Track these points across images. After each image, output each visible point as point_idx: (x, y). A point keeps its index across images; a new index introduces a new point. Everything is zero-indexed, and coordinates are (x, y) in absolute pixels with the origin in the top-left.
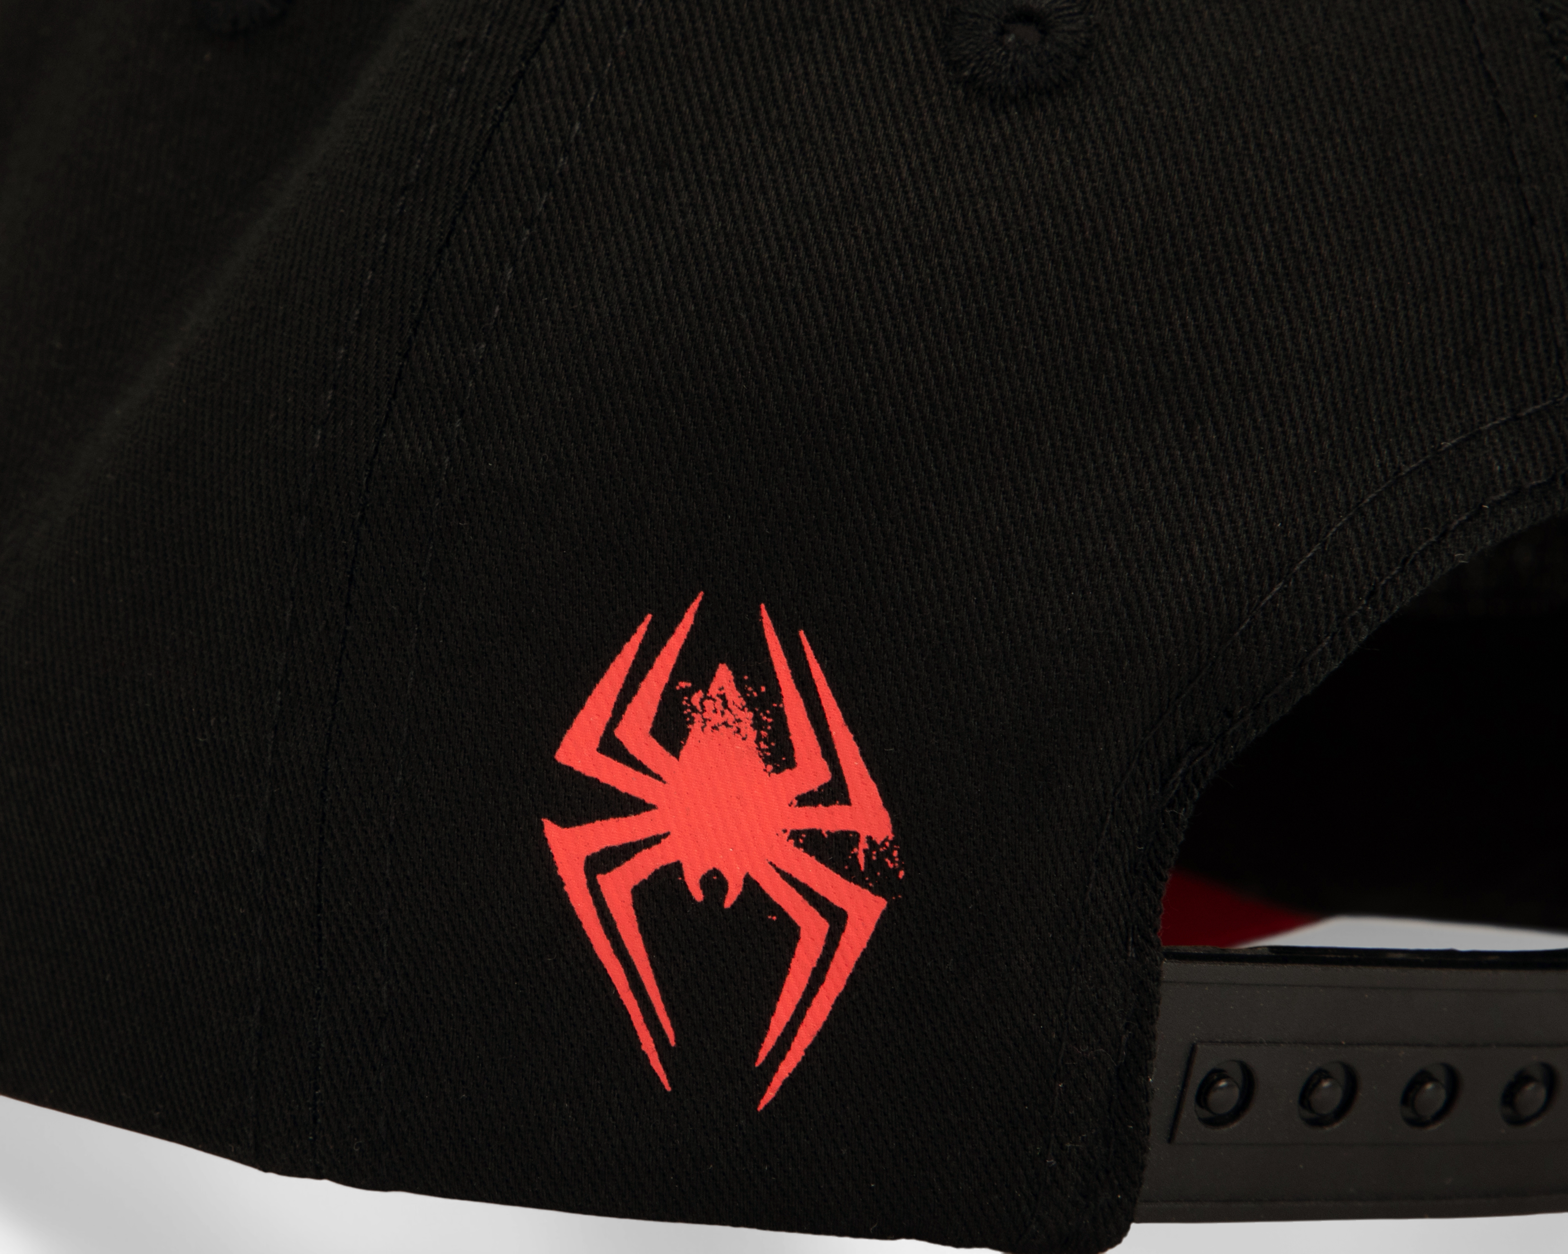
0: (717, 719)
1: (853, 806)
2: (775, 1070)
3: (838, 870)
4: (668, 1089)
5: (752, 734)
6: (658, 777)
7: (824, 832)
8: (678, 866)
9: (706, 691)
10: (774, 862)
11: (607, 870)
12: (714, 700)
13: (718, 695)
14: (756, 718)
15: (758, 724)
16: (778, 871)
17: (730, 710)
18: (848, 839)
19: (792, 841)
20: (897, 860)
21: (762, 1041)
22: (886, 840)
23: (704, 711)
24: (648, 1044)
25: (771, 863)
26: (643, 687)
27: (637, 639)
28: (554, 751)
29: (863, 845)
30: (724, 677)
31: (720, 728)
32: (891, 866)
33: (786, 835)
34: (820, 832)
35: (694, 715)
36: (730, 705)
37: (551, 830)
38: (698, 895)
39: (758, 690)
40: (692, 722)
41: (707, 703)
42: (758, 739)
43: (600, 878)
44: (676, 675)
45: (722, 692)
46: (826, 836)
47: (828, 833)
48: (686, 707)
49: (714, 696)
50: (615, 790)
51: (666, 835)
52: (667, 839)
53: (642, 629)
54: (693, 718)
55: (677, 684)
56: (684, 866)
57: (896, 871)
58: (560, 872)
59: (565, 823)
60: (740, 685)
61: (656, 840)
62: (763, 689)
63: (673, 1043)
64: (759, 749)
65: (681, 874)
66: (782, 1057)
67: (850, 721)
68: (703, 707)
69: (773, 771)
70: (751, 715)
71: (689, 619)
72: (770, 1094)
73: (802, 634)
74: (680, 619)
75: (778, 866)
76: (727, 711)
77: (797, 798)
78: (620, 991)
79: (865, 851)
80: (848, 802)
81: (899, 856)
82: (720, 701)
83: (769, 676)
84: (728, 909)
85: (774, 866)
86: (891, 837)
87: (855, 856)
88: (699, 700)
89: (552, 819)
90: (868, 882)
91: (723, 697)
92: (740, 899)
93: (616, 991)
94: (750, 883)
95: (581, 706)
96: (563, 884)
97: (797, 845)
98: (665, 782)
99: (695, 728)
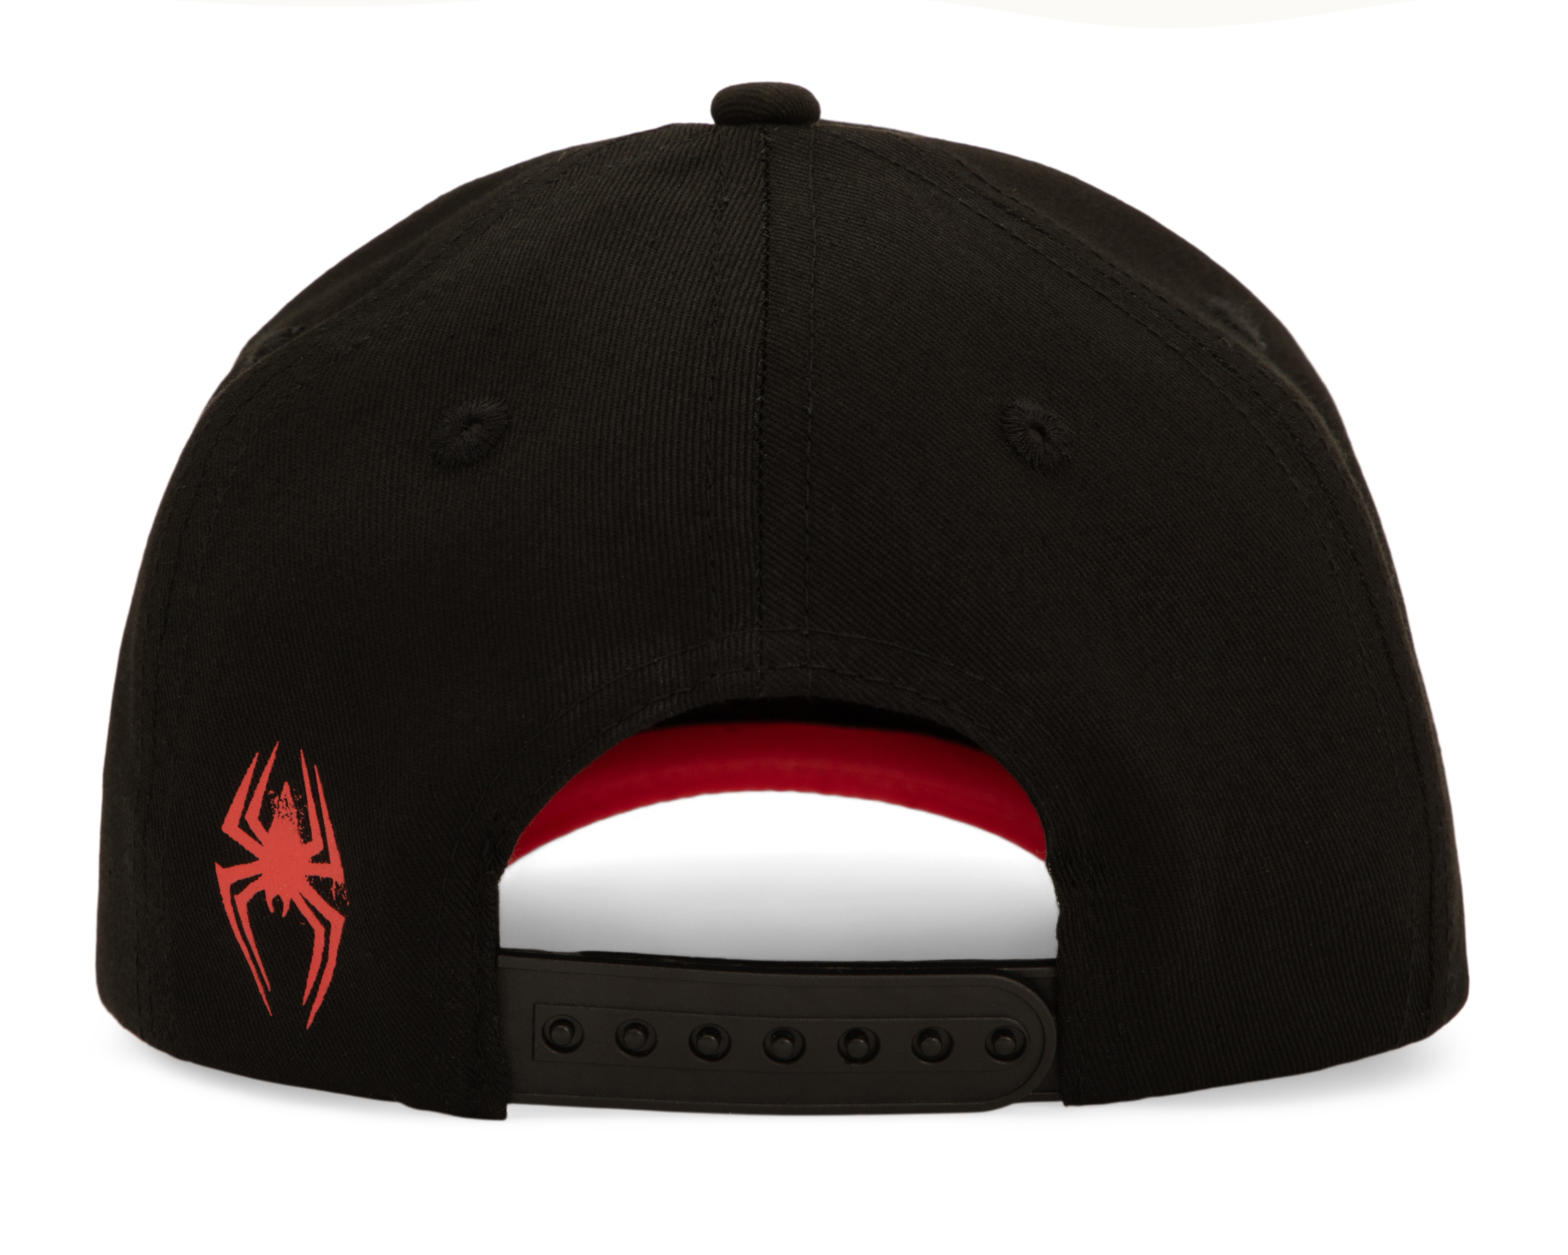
0: (284, 812)
1: (331, 864)
2: (311, 1008)
3: (325, 899)
4: (271, 1015)
5: (295, 820)
6: (260, 843)
7: (320, 878)
8: (263, 892)
9: (279, 797)
10: (302, 893)
11: (238, 893)
12: (283, 801)
13: (284, 799)
14: (298, 813)
15: (299, 817)
16: (303, 898)
17: (289, 807)
18: (328, 882)
19: (308, 882)
20: (346, 895)
21: (304, 991)
22: (342, 884)
23: (279, 808)
24: (261, 991)
25: (300, 894)
26: (256, 792)
27: (253, 766)
28: (220, 826)
29: (334, 887)
30: (286, 787)
31: (285, 817)
32: (344, 898)
33: (307, 878)
34: (319, 877)
35: (275, 809)
36: (289, 805)
37: (218, 868)
38: (272, 909)
39: (298, 797)
40: (274, 813)
41: (280, 803)
42: (299, 824)
43: (235, 896)
44: (269, 787)
45: (285, 797)
46: (321, 880)
47: (322, 878)
48: (272, 805)
49: (283, 799)
50: (243, 848)
51: (260, 875)
52: (261, 877)
53: (255, 760)
54: (275, 811)
55: (269, 792)
56: (266, 893)
57: (346, 902)
58: (221, 893)
59: (225, 865)
60: (292, 793)
61: (256, 878)
62: (300, 797)
63: (269, 990)
64: (298, 830)
65: (264, 897)
66: (313, 1001)
67: (331, 818)
68: (278, 805)
69: (303, 843)
70: (295, 811)
71: (273, 756)
72: (310, 1021)
73: (315, 766)
74: (269, 756)
75: (303, 896)
76: (287, 808)
77: (311, 858)
78: (247, 960)
79: (335, 890)
80: (329, 862)
81: (347, 893)
82: (285, 802)
83: (302, 790)
84: (284, 918)
85: (302, 895)
86: (344, 883)
87: (331, 892)
88: (277, 801)
89: (219, 863)
90: (337, 907)
91: (286, 800)
92: (289, 913)
93: (246, 960)
94: (292, 904)
95: (231, 802)
96: (222, 899)
97: (311, 884)
98: (263, 846)
99: (275, 816)
